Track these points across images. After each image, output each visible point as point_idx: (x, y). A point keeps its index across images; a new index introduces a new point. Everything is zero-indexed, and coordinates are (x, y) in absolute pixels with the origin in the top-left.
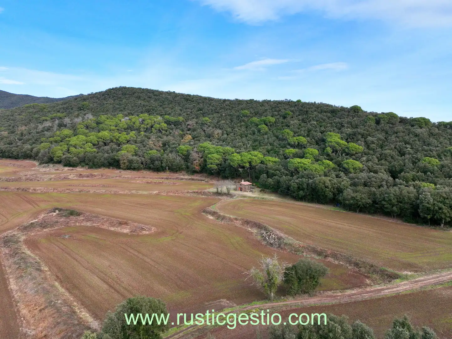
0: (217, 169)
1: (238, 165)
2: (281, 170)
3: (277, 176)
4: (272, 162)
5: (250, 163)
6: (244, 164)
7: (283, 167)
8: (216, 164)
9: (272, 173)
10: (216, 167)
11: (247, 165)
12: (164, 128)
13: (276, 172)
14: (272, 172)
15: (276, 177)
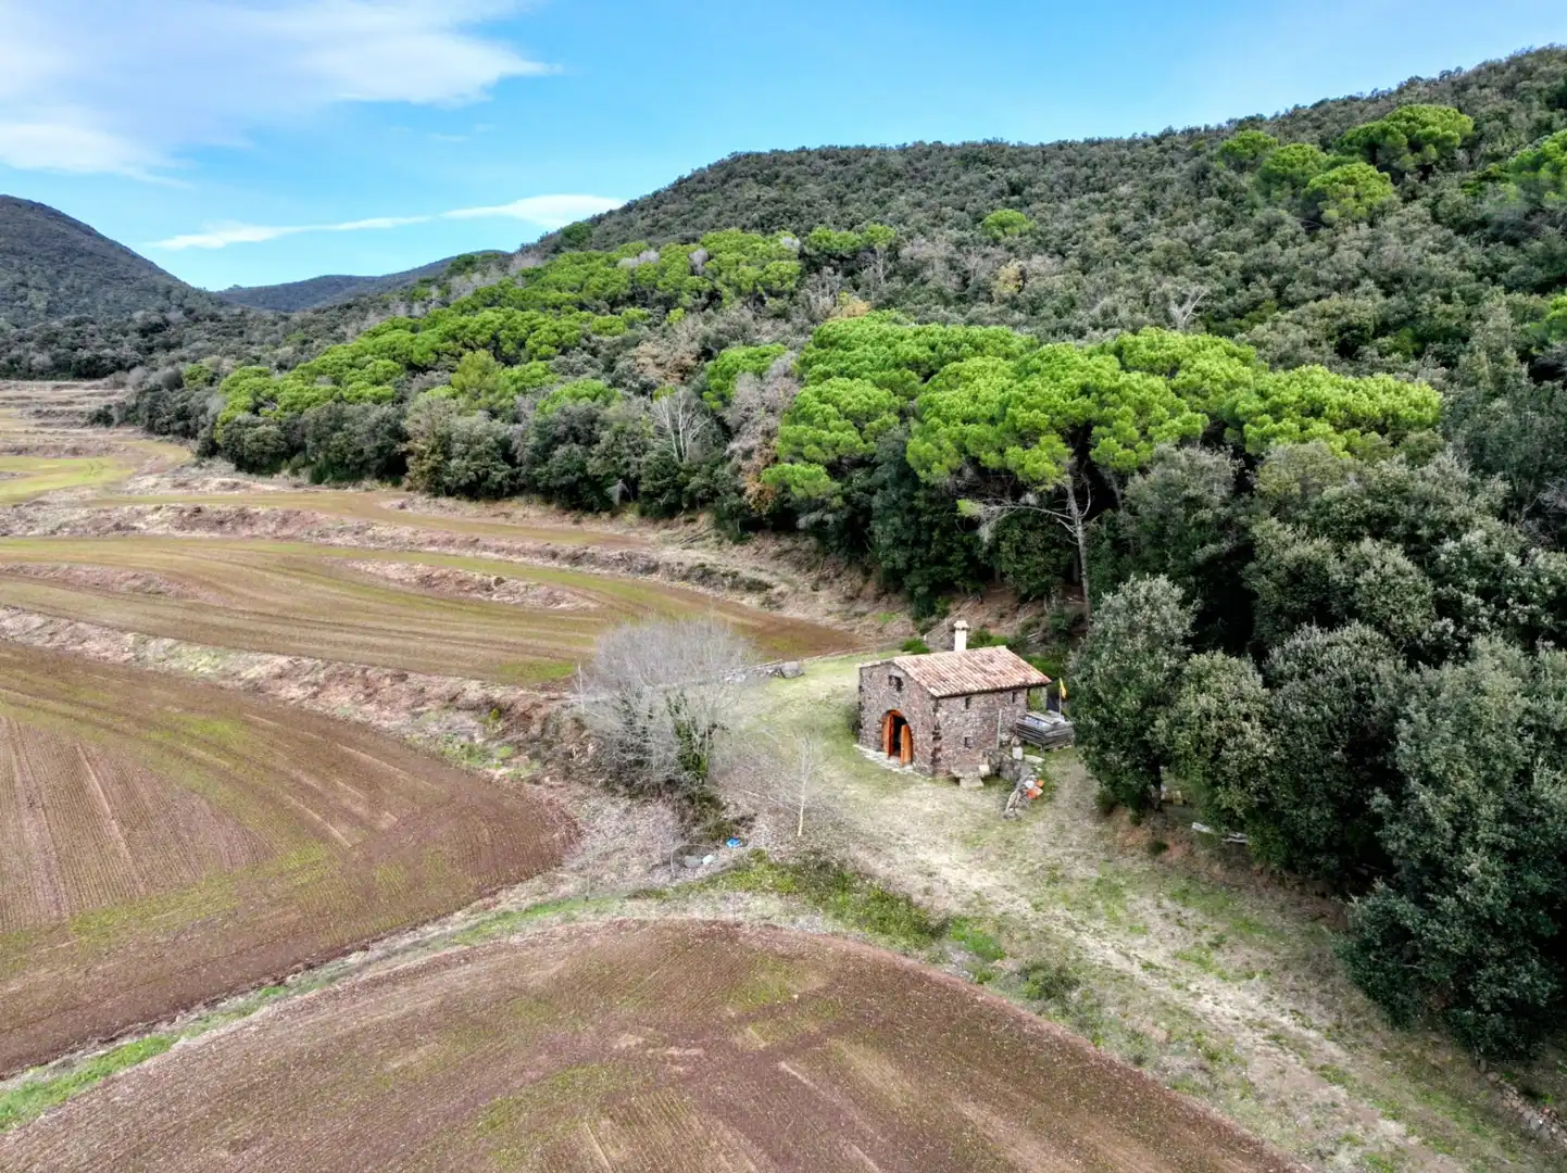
0: (837, 501)
1: (955, 461)
2: (1454, 529)
3: (1354, 631)
4: (1351, 421)
5: (1079, 436)
6: (1014, 453)
7: (1498, 486)
8: (832, 457)
9: (1300, 576)
10: (825, 484)
11: (1048, 463)
12: (776, 285)
13: (1353, 550)
14: (1306, 550)
15: (1343, 646)
